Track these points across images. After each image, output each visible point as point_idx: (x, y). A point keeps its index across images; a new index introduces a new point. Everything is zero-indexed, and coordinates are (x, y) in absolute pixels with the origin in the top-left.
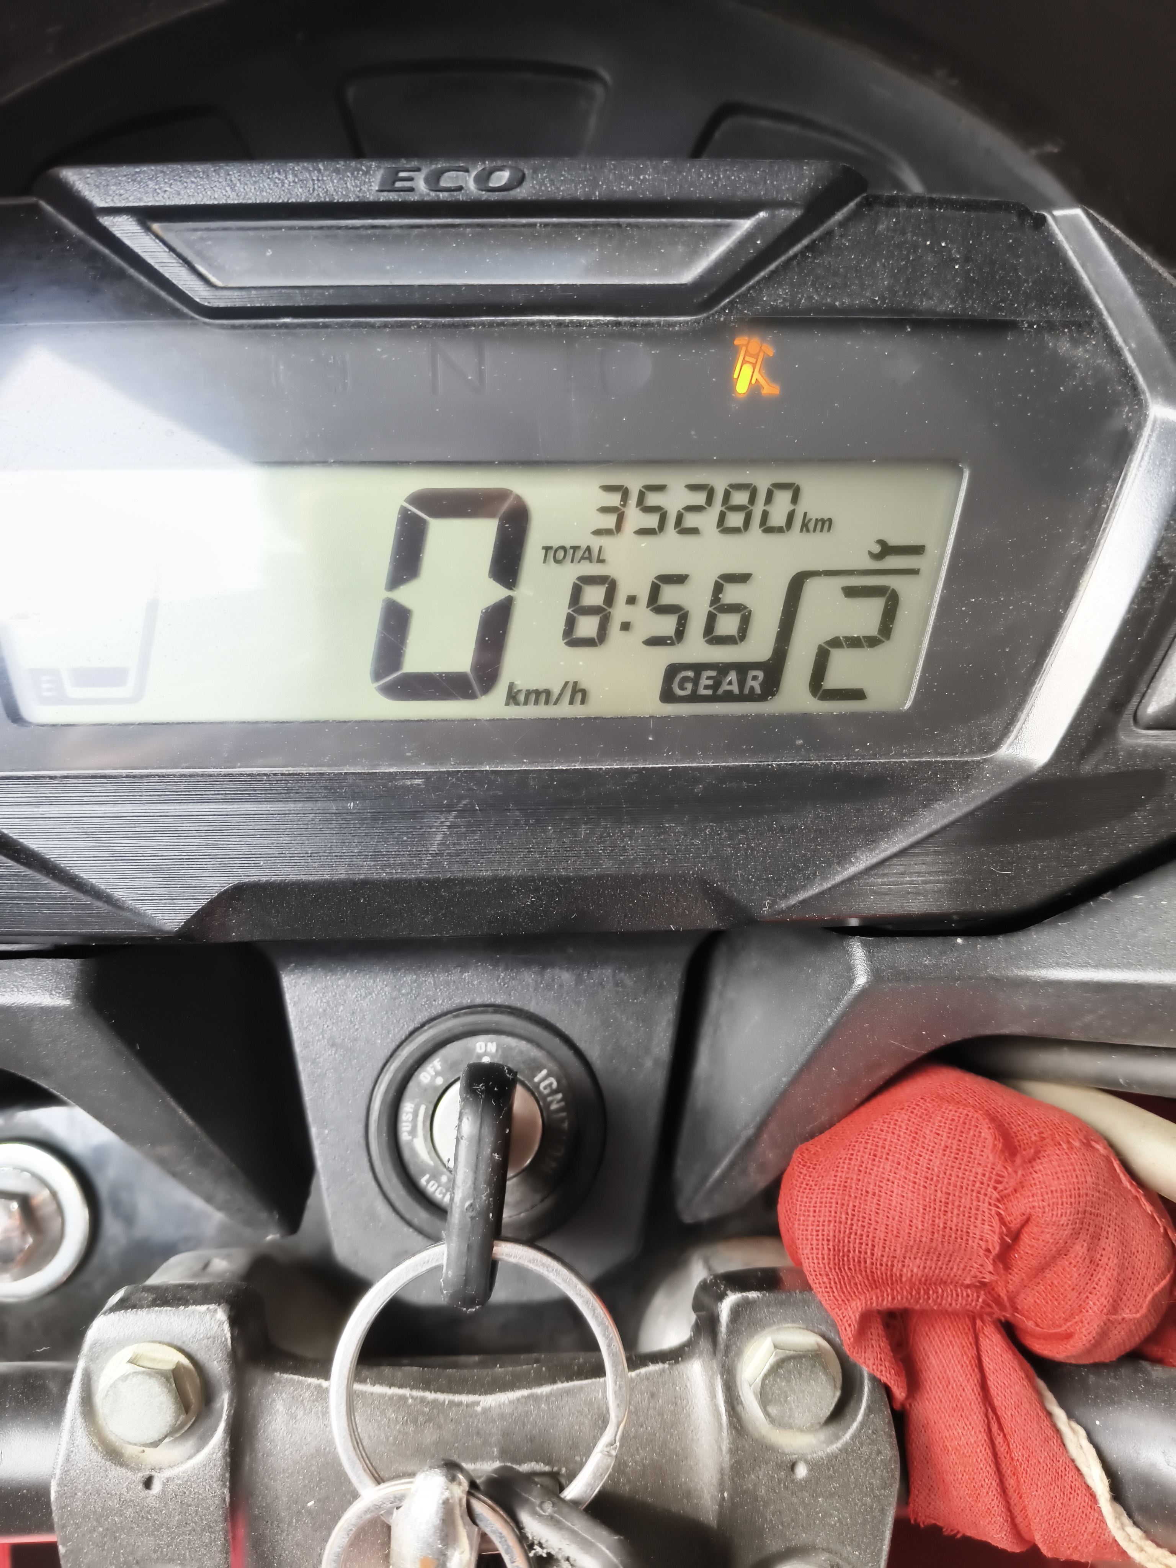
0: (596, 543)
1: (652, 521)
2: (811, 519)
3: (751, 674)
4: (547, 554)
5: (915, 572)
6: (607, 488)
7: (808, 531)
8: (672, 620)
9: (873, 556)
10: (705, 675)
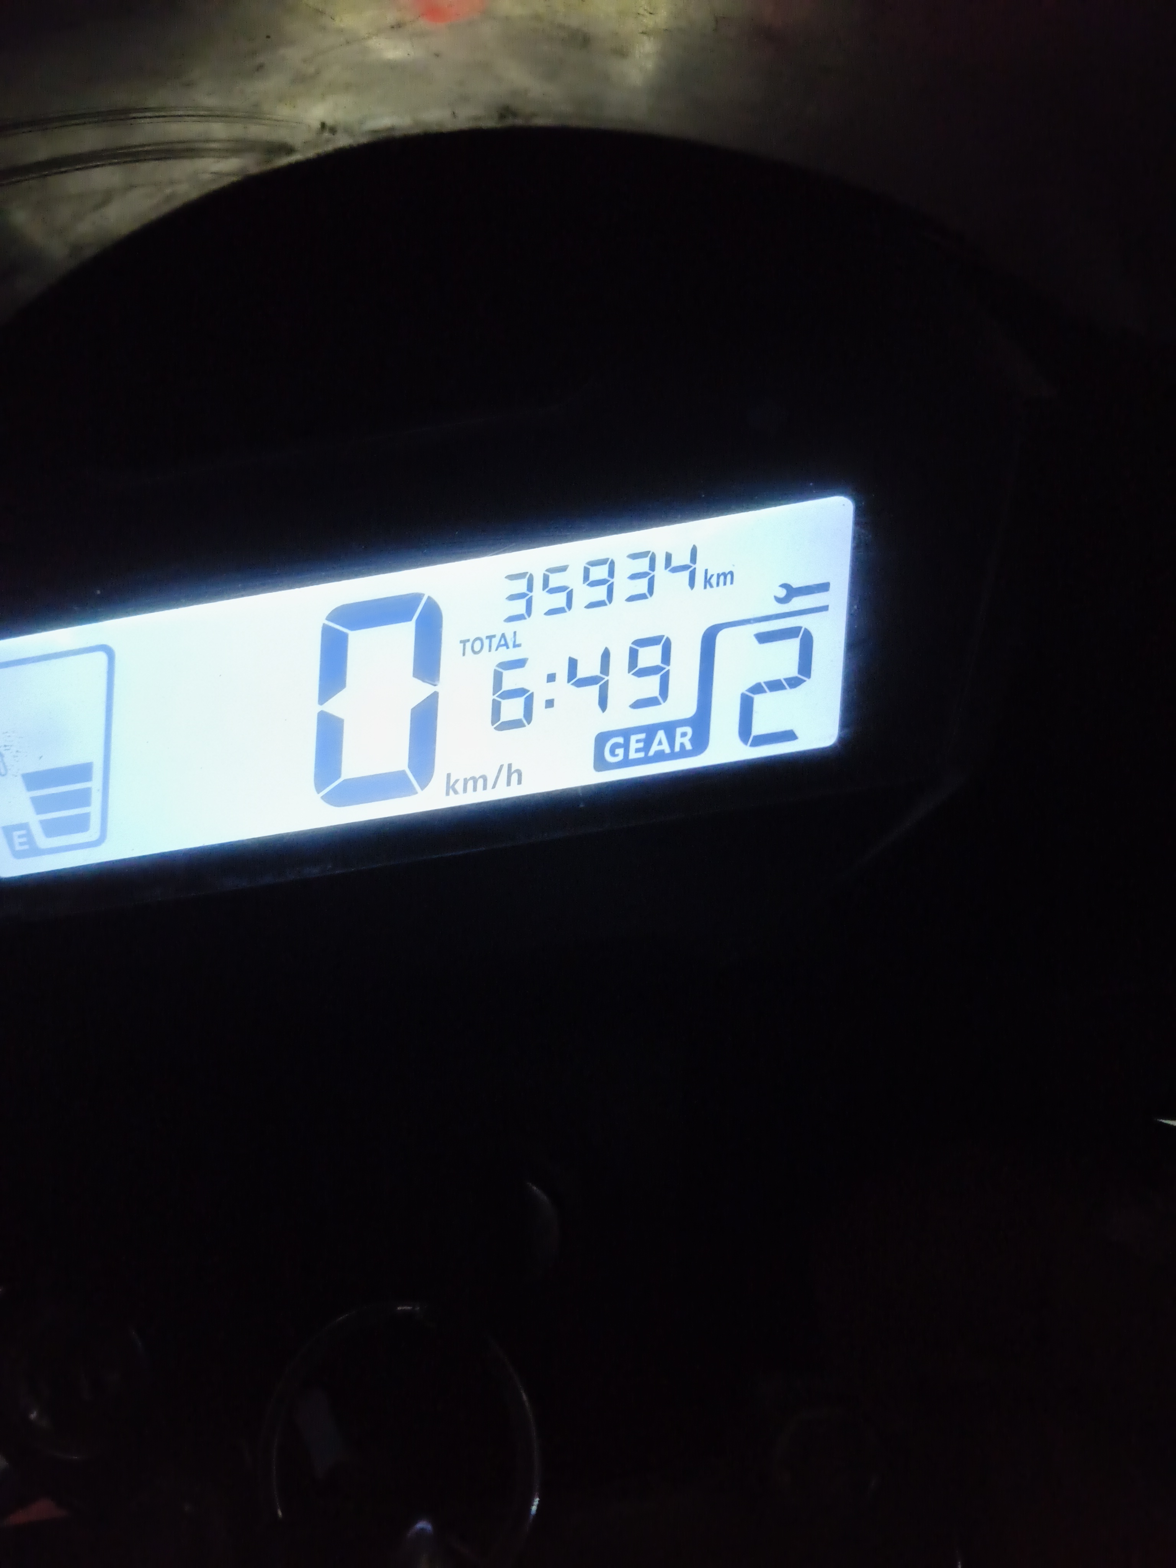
0: (509, 628)
1: (560, 600)
3: (679, 731)
4: (464, 646)
5: (825, 608)
6: (511, 577)
7: (711, 586)
8: (594, 691)
9: (779, 600)
10: (633, 738)
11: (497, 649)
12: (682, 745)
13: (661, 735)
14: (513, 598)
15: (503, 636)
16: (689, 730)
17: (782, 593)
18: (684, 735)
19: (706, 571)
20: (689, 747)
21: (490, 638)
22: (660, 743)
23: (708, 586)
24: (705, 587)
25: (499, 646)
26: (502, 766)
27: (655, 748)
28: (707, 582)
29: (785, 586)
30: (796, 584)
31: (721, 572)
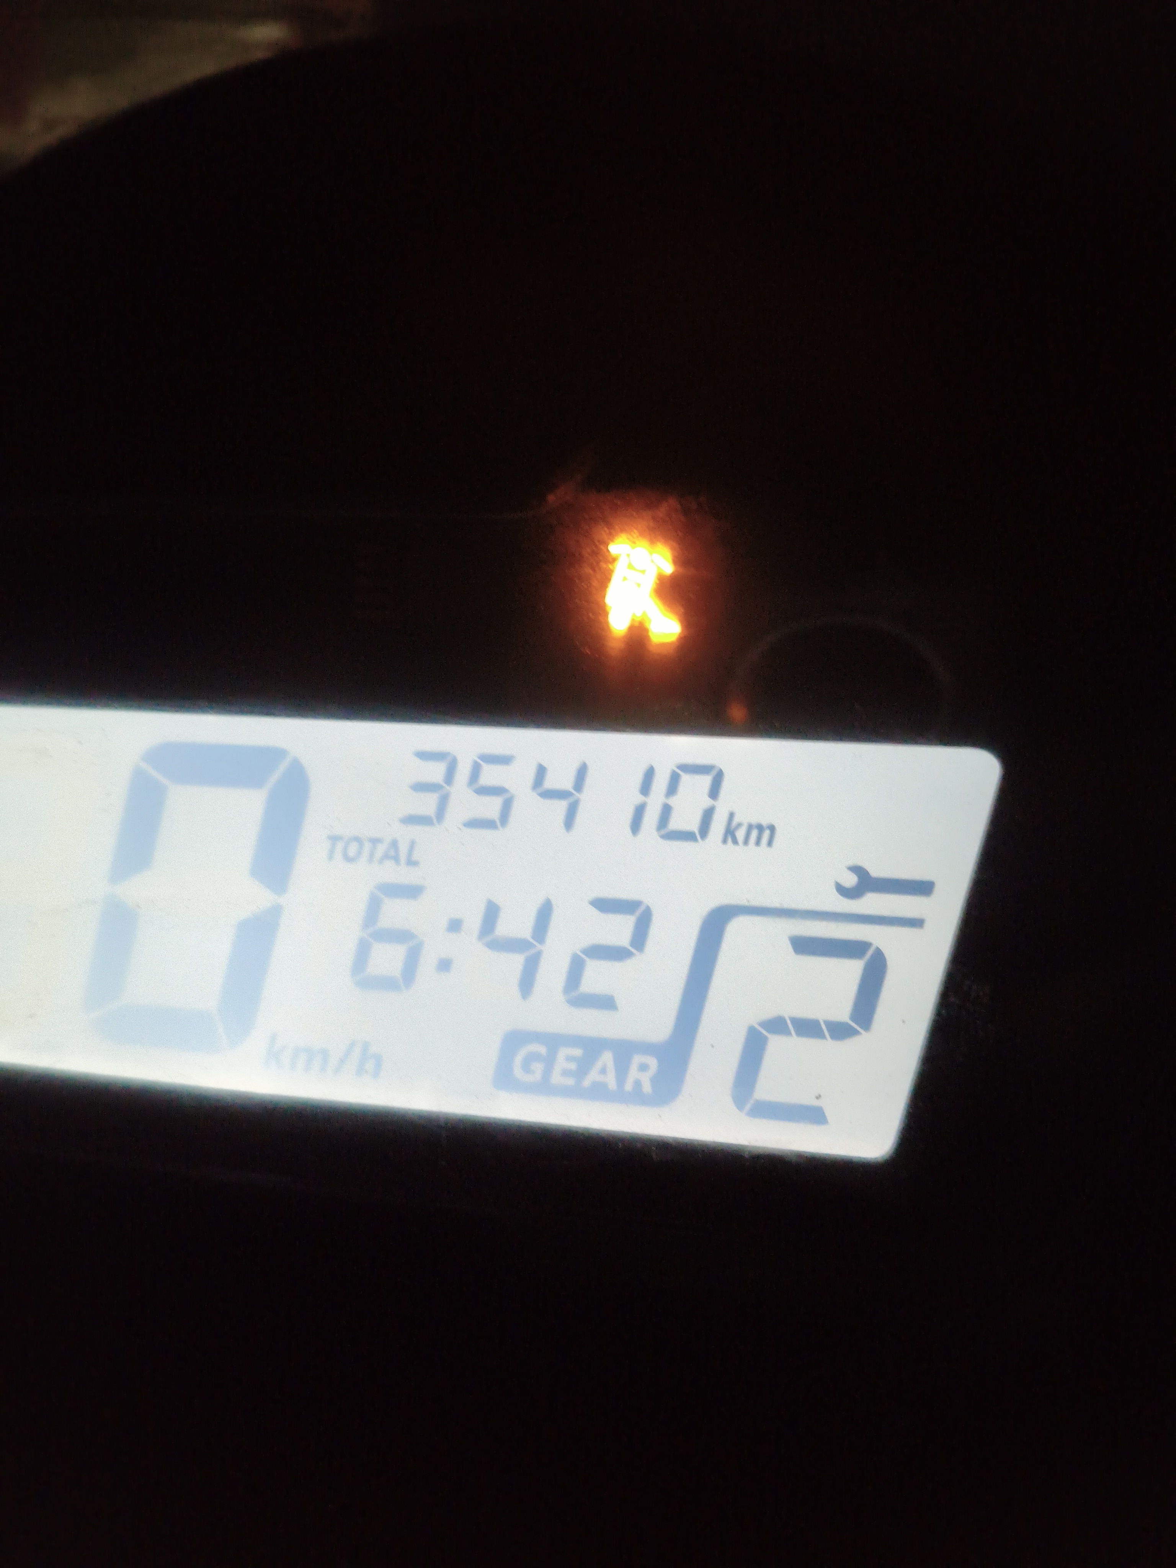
0: (405, 834)
1: (491, 807)
2: (739, 825)
3: (637, 1059)
4: (333, 847)
5: (916, 923)
6: (424, 756)
7: (735, 842)
8: (516, 962)
9: (844, 891)
10: (563, 1053)
11: (381, 861)
12: (638, 1084)
13: (607, 1058)
14: (421, 787)
15: (394, 844)
16: (653, 1063)
17: (850, 880)
18: (643, 1068)
19: (732, 815)
20: (647, 1088)
21: (375, 841)
22: (603, 1071)
23: (730, 840)
24: (725, 841)
25: (386, 856)
26: (353, 1045)
27: (593, 1076)
28: (730, 834)
29: (858, 870)
30: (876, 871)
31: (754, 821)
